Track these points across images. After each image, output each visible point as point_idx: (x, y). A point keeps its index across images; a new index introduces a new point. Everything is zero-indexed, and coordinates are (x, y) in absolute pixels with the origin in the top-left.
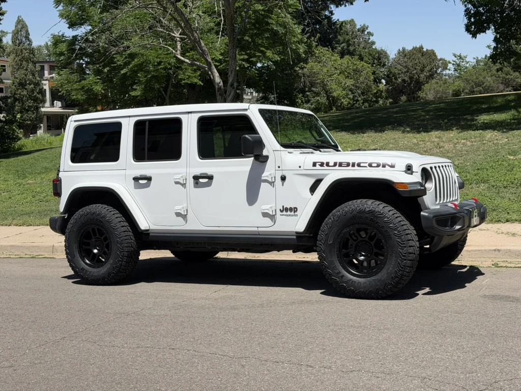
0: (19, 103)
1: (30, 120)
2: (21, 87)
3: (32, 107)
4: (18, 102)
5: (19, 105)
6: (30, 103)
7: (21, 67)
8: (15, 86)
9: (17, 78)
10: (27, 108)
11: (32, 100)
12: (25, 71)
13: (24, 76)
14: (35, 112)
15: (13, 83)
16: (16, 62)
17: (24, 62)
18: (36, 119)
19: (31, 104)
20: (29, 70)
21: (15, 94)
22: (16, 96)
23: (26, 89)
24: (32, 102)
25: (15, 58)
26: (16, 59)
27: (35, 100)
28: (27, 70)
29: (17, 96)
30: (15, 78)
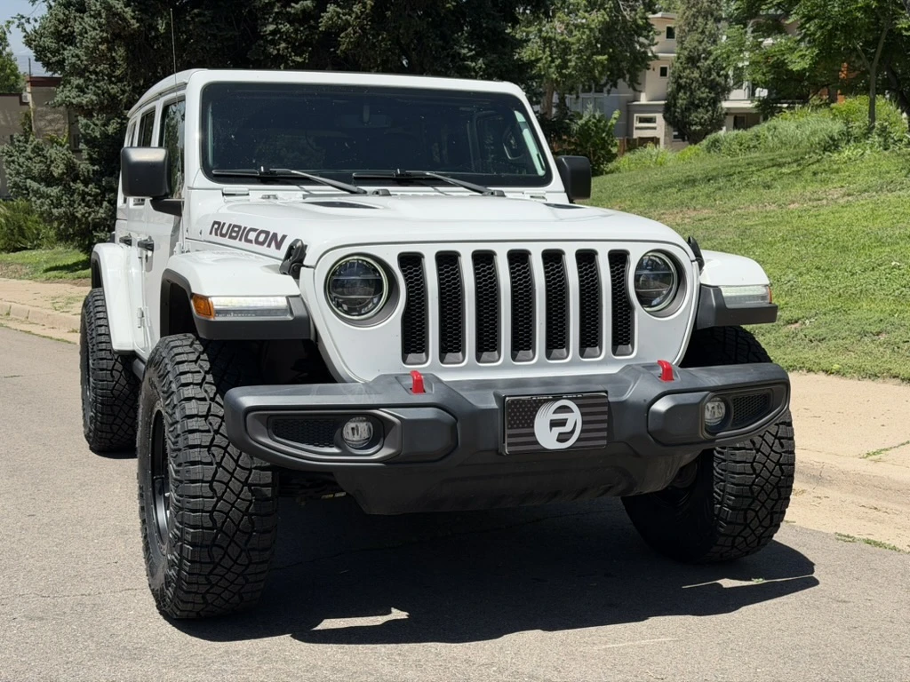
0: (685, 93)
1: (701, 124)
2: (690, 65)
3: (705, 99)
4: (682, 91)
5: (684, 97)
6: (704, 93)
7: (694, 28)
8: (681, 63)
9: (685, 49)
10: (697, 102)
11: (706, 87)
12: (700, 35)
13: (696, 44)
14: (710, 108)
15: (679, 58)
16: (686, 19)
17: (700, 19)
18: (711, 121)
19: (704, 95)
20: (707, 33)
21: (680, 77)
22: (680, 81)
23: (698, 68)
24: (707, 90)
25: (685, 13)
26: (687, 13)
27: (713, 86)
28: (703, 32)
29: (682, 81)
30: (682, 48)
